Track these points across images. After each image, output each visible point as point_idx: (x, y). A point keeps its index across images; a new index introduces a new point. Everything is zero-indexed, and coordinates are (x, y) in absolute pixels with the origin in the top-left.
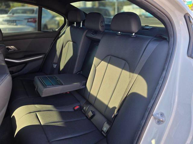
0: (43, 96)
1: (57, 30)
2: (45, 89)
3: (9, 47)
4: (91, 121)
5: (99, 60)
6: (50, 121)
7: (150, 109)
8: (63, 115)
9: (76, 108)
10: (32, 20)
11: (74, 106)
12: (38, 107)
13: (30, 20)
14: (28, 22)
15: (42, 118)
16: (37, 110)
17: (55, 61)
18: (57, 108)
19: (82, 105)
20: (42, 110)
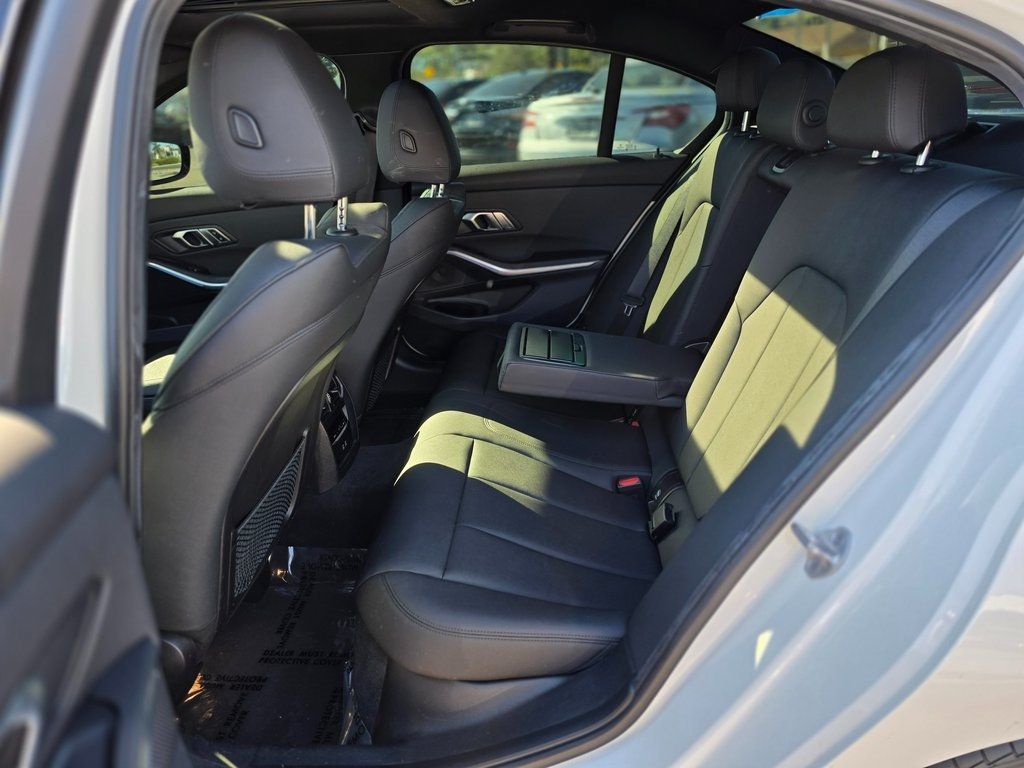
0: (505, 387)
1: (677, 152)
2: (514, 364)
3: (490, 214)
4: (657, 549)
5: (763, 289)
6: (499, 479)
7: (784, 492)
8: (556, 481)
9: (624, 484)
10: (664, 114)
11: (617, 474)
12: (492, 427)
13: (655, 115)
14: (647, 122)
15: (482, 462)
16: (482, 436)
17: (635, 287)
18: (550, 456)
19: (655, 481)
20: (497, 440)
